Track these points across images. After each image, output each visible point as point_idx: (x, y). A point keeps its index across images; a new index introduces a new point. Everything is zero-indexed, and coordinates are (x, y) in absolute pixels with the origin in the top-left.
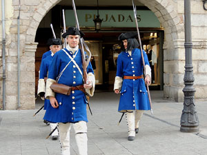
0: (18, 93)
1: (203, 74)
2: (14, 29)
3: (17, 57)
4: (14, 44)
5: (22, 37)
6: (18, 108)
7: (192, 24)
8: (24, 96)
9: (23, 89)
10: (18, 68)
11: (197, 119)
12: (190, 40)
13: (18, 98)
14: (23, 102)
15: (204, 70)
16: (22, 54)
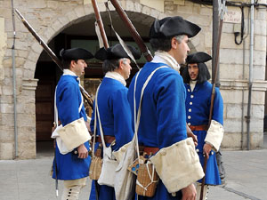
0: (15, 140)
1: (231, 119)
2: (9, 62)
3: (13, 96)
4: (8, 80)
5: (18, 71)
6: (15, 157)
7: (220, 61)
8: (23, 144)
9: (20, 134)
10: (14, 109)
11: (223, 169)
12: (217, 80)
13: (14, 146)
14: (21, 150)
15: (233, 115)
16: (19, 93)
